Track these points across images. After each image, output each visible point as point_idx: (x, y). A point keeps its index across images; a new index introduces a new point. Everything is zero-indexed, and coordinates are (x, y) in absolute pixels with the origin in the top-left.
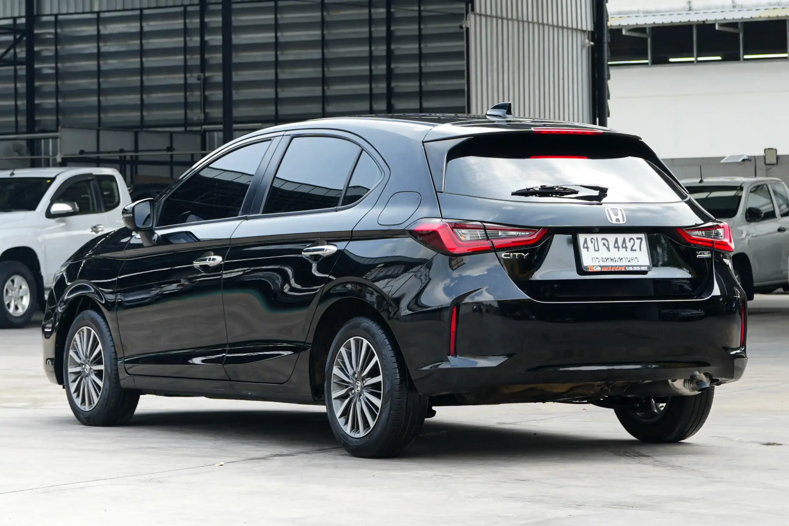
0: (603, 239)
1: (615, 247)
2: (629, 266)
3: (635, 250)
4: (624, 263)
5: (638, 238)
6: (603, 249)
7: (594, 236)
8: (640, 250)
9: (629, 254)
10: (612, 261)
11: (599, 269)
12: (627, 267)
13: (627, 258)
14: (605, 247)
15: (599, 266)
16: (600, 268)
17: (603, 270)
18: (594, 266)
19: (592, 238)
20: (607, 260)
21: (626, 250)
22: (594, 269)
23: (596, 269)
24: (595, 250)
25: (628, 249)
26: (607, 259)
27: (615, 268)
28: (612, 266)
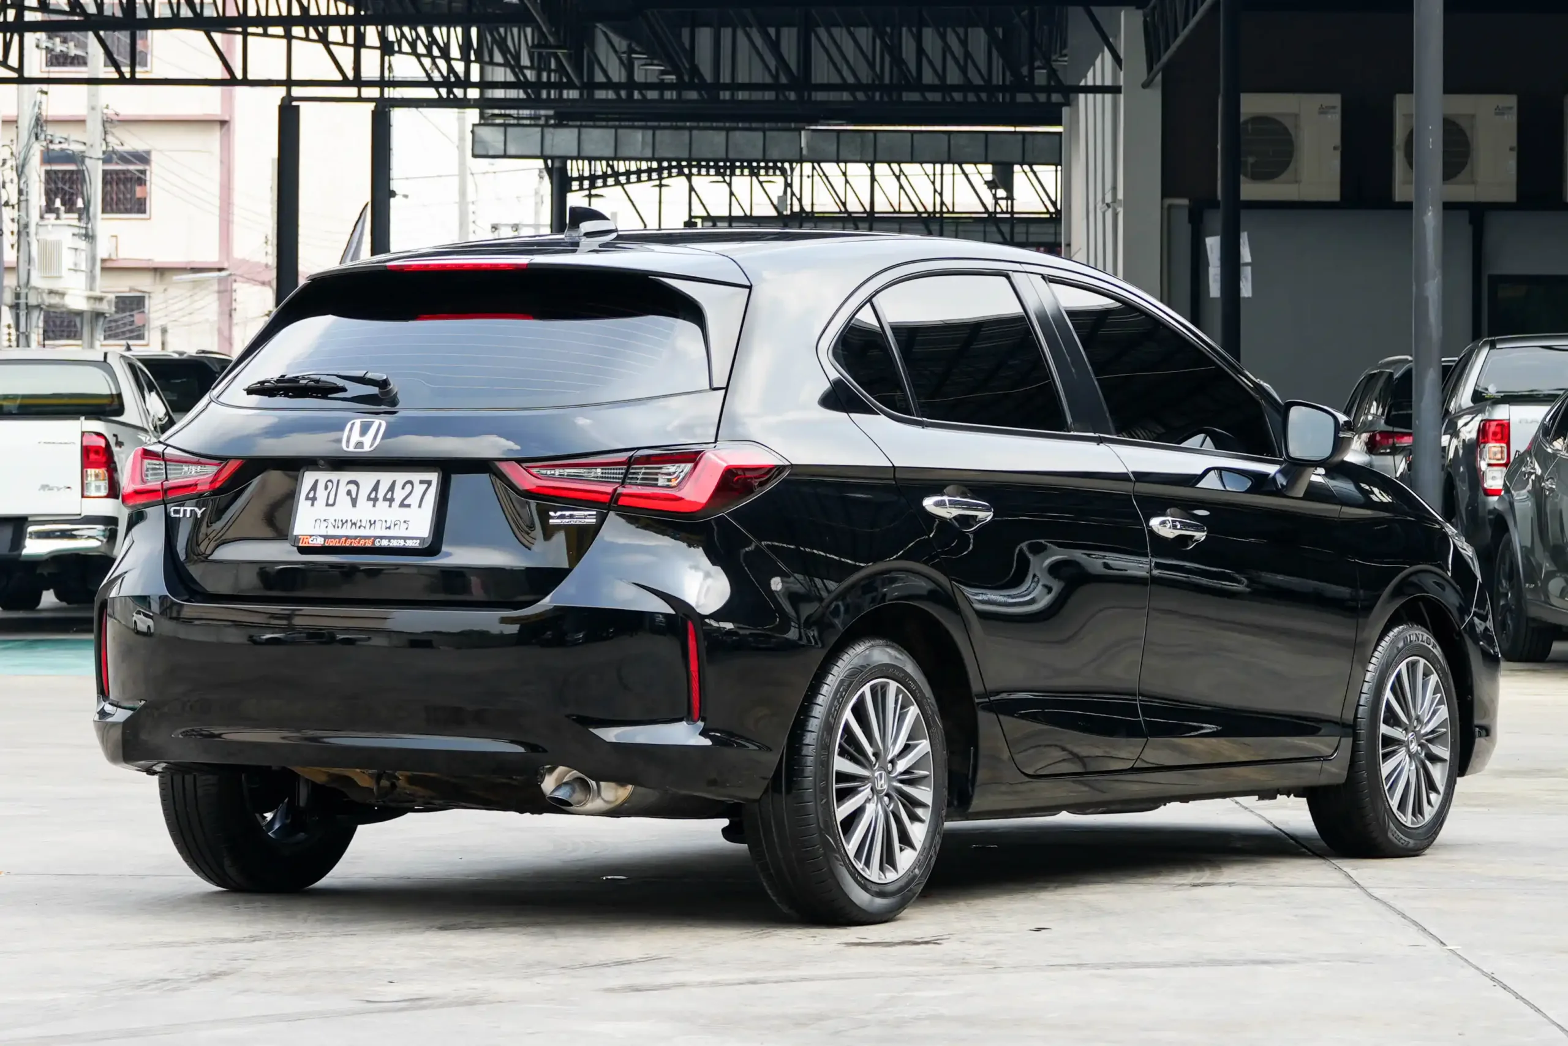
0: (350, 482)
1: (369, 499)
2: (382, 538)
3: (409, 506)
4: (378, 531)
5: (422, 482)
6: (343, 500)
7: (334, 476)
8: (420, 506)
9: (395, 513)
10: (354, 526)
11: (319, 542)
12: (377, 540)
13: (386, 521)
14: (349, 497)
15: (320, 536)
16: (323, 539)
17: (326, 545)
18: (311, 536)
19: (330, 481)
20: (343, 524)
21: (390, 506)
22: (311, 542)
23: (315, 542)
24: (327, 505)
25: (393, 504)
26: (344, 521)
27: (353, 540)
28: (347, 537)
